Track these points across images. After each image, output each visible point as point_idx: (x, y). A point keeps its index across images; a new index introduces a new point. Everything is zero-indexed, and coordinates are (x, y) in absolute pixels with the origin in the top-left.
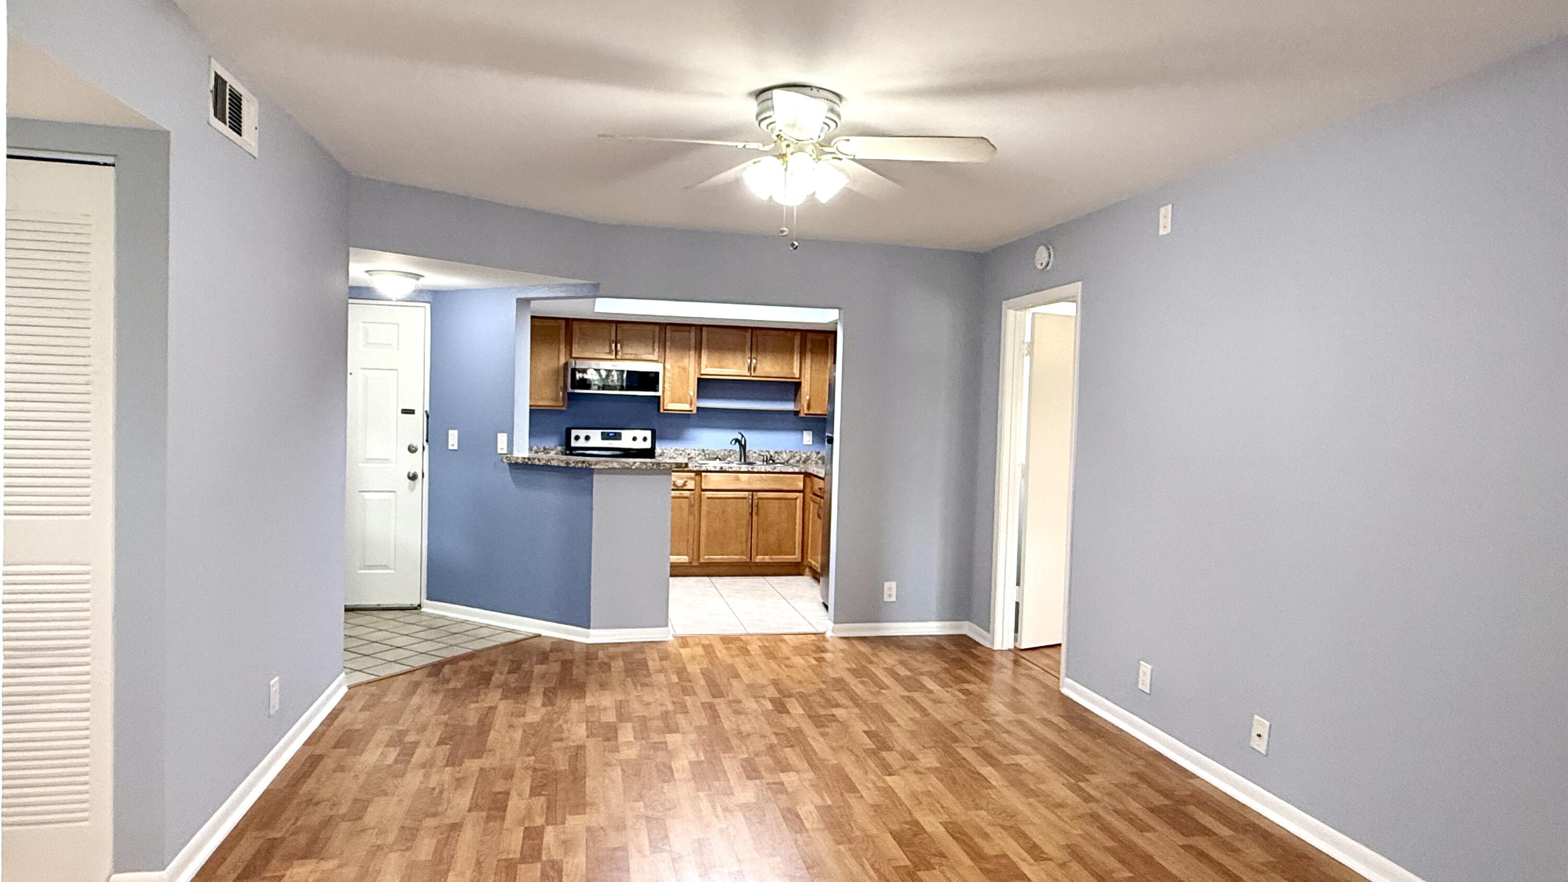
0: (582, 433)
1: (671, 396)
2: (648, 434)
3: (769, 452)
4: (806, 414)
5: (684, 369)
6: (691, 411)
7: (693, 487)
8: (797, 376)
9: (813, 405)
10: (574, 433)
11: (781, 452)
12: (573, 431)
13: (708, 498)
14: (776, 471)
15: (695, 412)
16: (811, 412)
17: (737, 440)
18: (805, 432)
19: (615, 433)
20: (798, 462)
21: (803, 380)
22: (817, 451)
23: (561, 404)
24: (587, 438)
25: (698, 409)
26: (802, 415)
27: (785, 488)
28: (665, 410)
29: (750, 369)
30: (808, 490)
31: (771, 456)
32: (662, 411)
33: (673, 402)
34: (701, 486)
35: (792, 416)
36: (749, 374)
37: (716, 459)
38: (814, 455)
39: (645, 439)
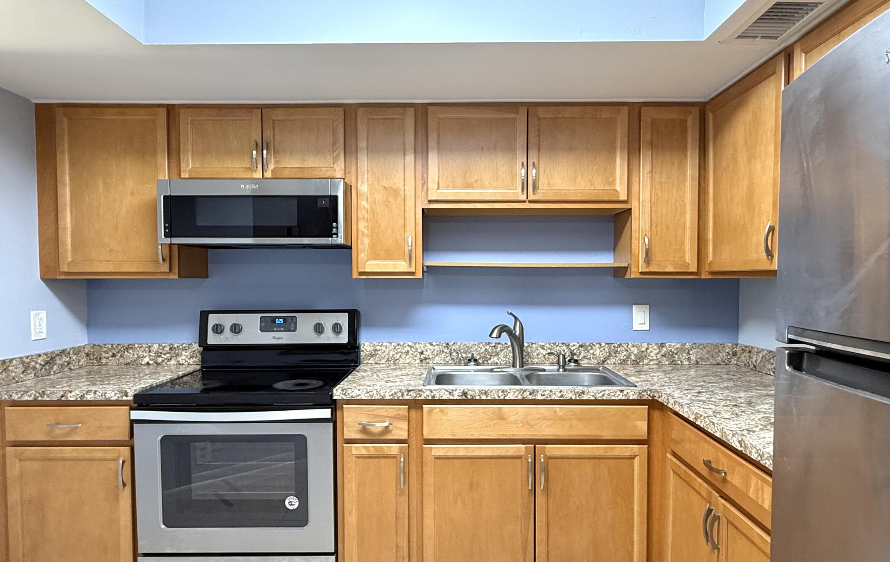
0: (228, 320)
1: (372, 246)
2: (343, 319)
3: (568, 346)
4: (642, 273)
5: (395, 192)
6: (413, 274)
7: (403, 435)
8: (623, 197)
9: (657, 256)
10: (213, 320)
11: (592, 345)
12: (210, 316)
13: (437, 458)
14: (585, 397)
15: (419, 275)
16: (654, 268)
17: (503, 329)
18: (634, 306)
19: (285, 319)
20: (624, 362)
21: (634, 205)
22: (660, 342)
23: (165, 268)
24: (236, 329)
25: (429, 270)
26: (633, 274)
27: (607, 434)
28: (361, 274)
29: (525, 186)
30: (657, 438)
31: (573, 354)
32: (355, 275)
33: (376, 257)
34: (422, 434)
35: (611, 278)
36: (524, 198)
37: (470, 360)
38: (654, 351)
39: (337, 329)
